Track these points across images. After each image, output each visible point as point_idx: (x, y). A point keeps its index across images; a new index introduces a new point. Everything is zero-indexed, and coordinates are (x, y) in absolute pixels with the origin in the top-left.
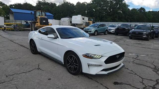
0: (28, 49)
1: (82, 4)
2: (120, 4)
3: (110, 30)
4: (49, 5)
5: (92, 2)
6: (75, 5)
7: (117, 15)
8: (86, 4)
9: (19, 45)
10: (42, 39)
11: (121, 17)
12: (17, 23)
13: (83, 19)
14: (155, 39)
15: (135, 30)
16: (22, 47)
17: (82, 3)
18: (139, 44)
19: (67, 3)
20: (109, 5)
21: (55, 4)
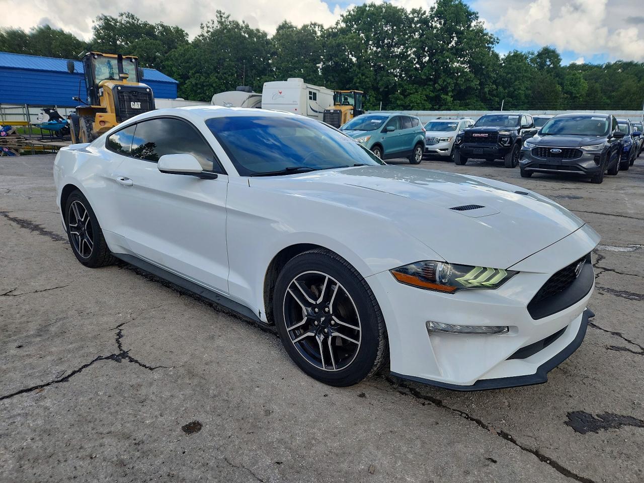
0: (57, 238)
1: (299, 32)
2: (462, 33)
3: (431, 141)
4: (155, 37)
5: (343, 25)
6: (269, 37)
7: (449, 80)
8: (319, 34)
9: (14, 220)
10: (129, 182)
11: (463, 88)
12: (10, 119)
13: (313, 96)
14: (620, 177)
15: (547, 138)
16: (25, 231)
17: (300, 27)
18: (570, 198)
19: (233, 29)
20: (417, 36)
21: (180, 34)
